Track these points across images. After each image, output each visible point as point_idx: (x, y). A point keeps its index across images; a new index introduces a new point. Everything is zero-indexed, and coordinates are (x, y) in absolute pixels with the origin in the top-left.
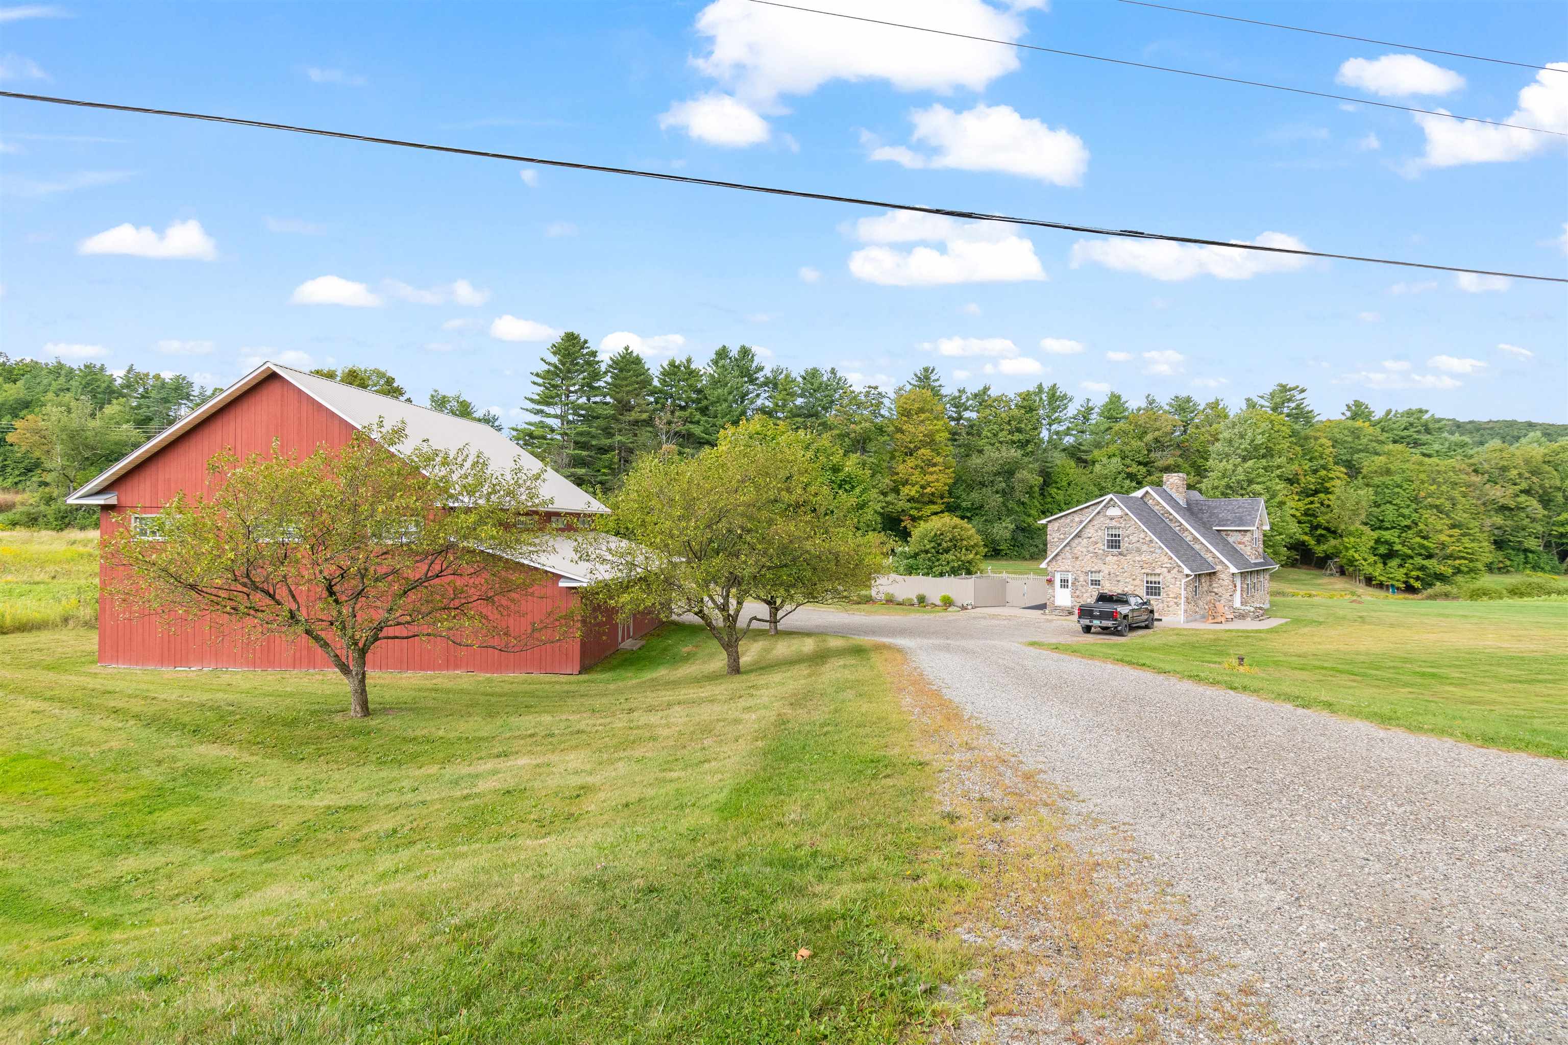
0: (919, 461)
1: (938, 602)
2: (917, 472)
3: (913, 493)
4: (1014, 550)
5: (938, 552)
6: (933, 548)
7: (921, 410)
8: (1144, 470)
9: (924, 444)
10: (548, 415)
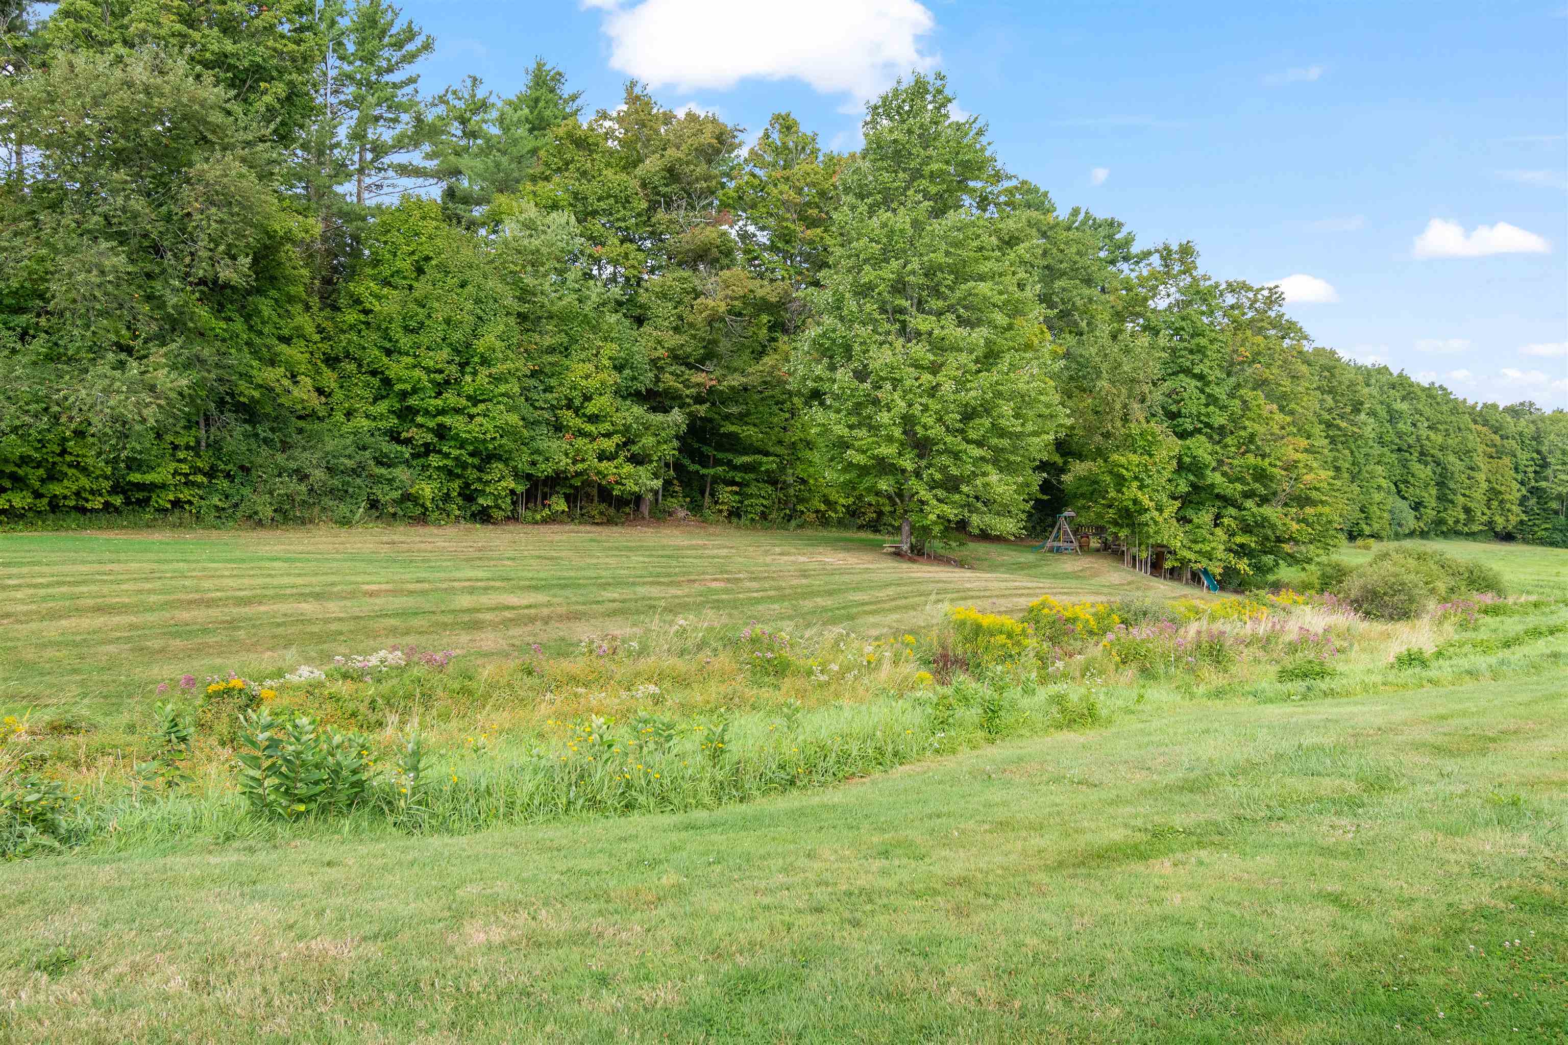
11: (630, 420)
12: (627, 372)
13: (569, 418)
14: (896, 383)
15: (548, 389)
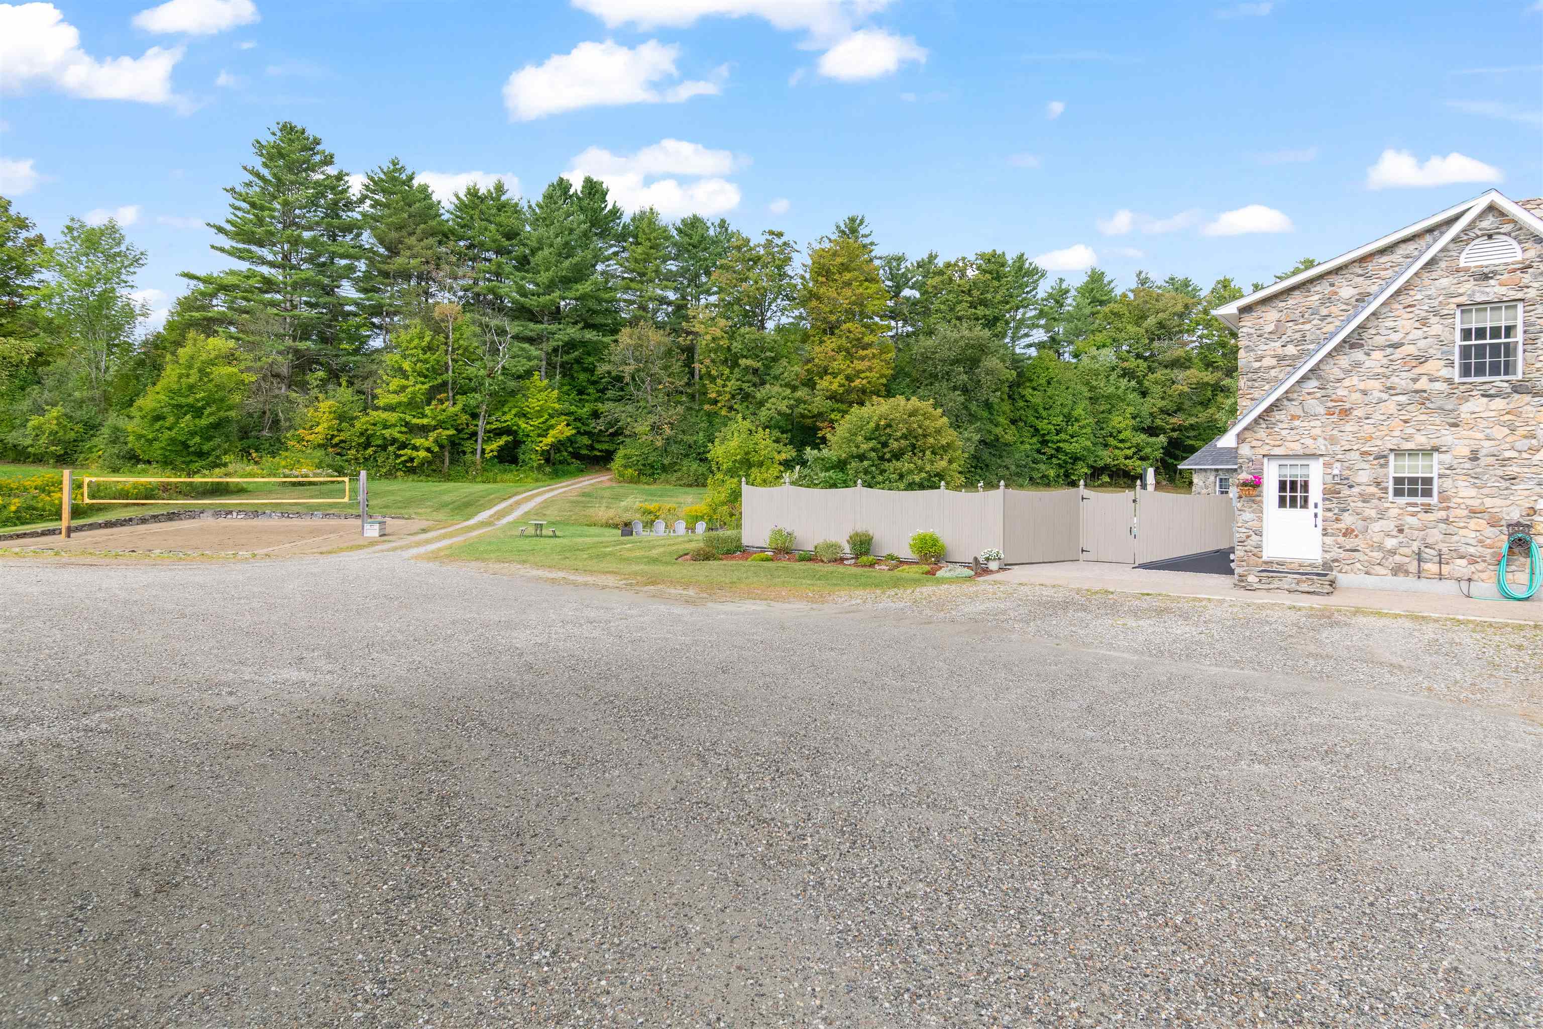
0: (844, 341)
1: (906, 553)
2: (840, 357)
3: (835, 386)
4: (976, 473)
5: (882, 458)
6: (873, 449)
7: (844, 268)
8: (1145, 365)
9: (850, 314)
10: (263, 261)
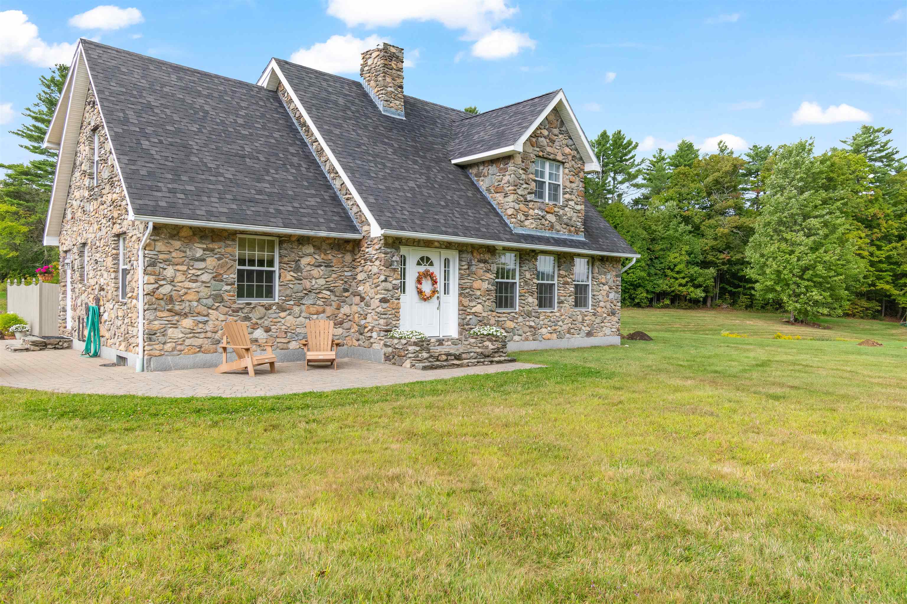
11: (692, 272)
12: (692, 255)
13: (669, 272)
14: (774, 259)
15: (662, 263)
